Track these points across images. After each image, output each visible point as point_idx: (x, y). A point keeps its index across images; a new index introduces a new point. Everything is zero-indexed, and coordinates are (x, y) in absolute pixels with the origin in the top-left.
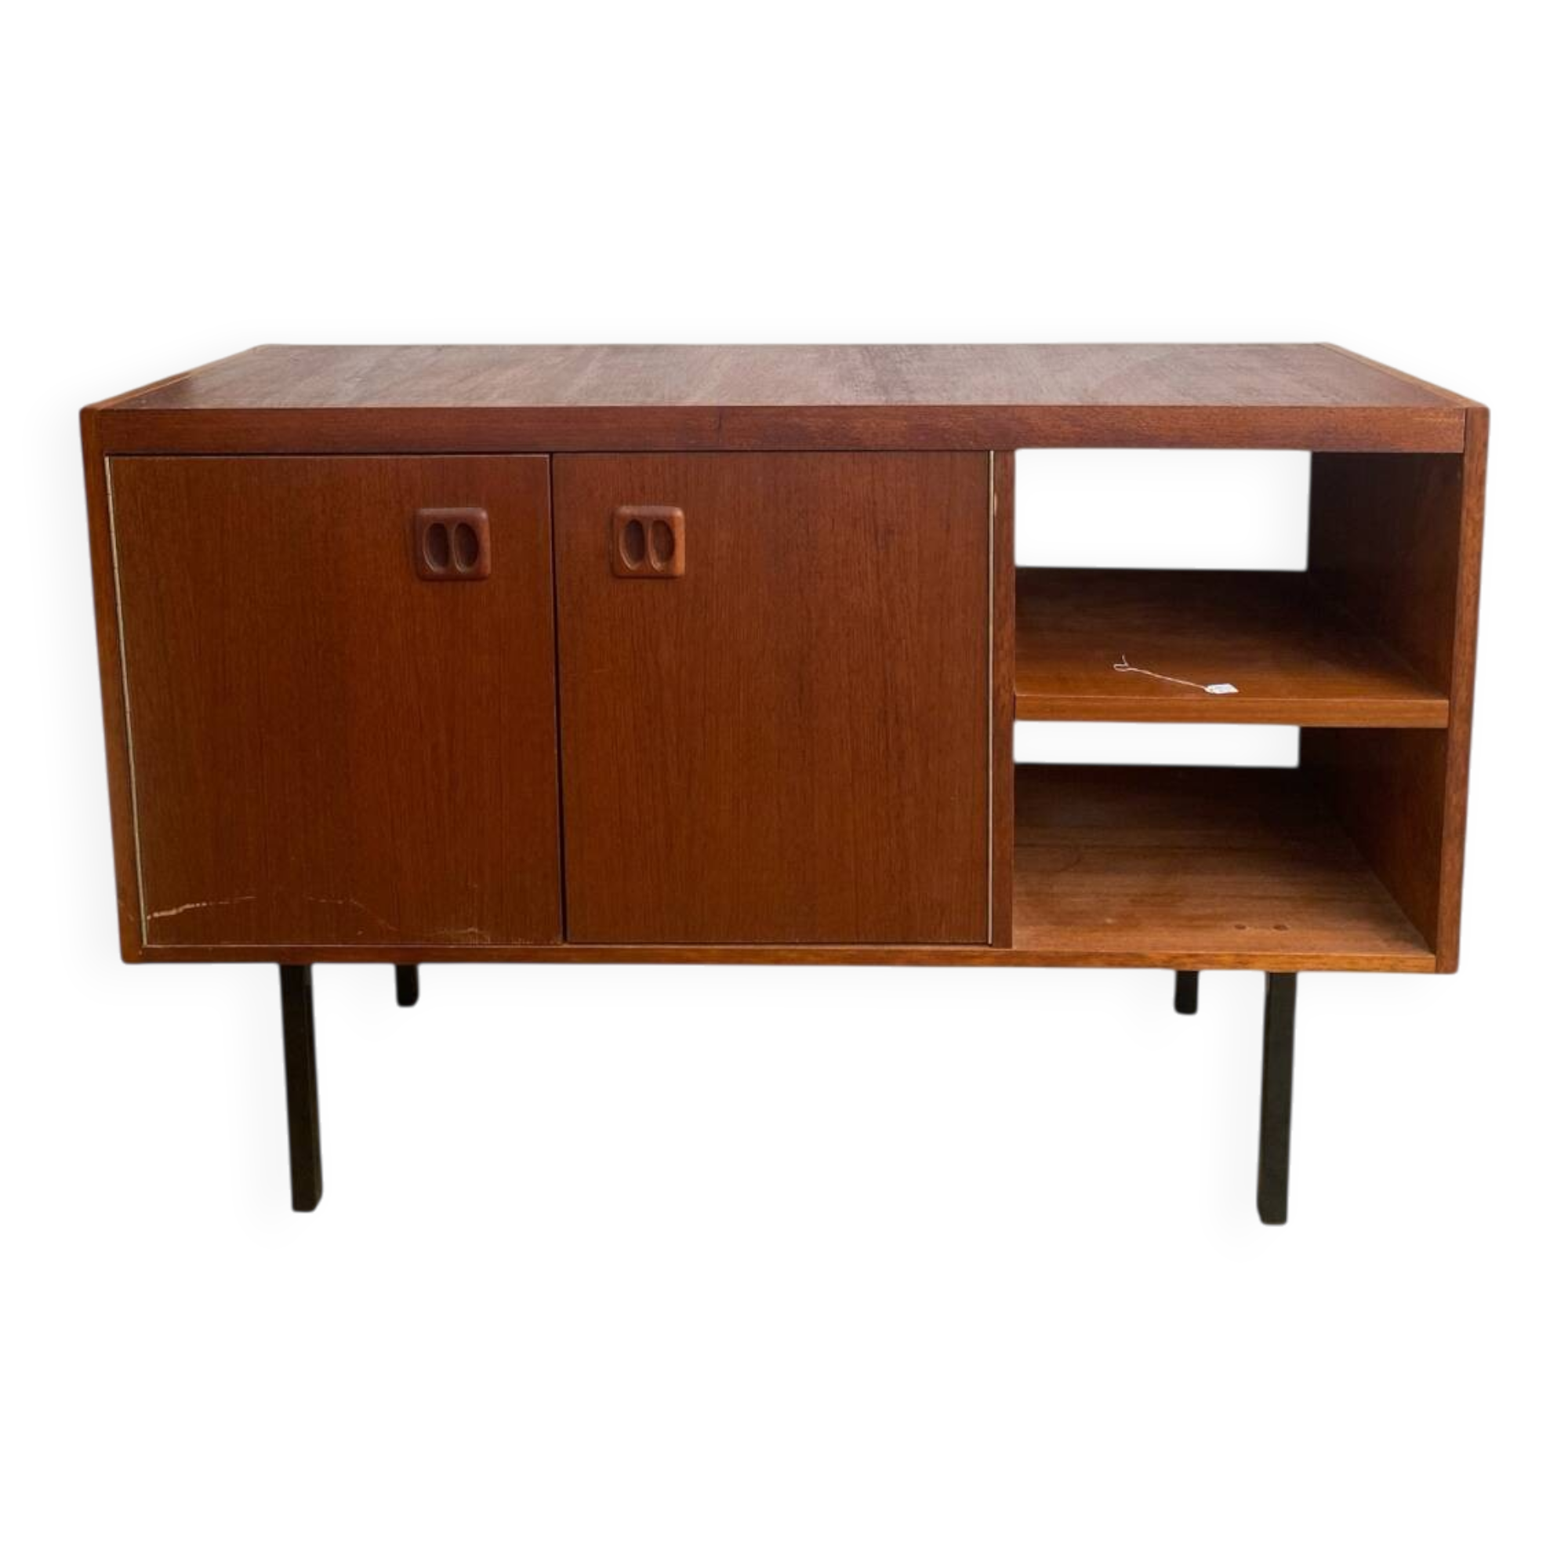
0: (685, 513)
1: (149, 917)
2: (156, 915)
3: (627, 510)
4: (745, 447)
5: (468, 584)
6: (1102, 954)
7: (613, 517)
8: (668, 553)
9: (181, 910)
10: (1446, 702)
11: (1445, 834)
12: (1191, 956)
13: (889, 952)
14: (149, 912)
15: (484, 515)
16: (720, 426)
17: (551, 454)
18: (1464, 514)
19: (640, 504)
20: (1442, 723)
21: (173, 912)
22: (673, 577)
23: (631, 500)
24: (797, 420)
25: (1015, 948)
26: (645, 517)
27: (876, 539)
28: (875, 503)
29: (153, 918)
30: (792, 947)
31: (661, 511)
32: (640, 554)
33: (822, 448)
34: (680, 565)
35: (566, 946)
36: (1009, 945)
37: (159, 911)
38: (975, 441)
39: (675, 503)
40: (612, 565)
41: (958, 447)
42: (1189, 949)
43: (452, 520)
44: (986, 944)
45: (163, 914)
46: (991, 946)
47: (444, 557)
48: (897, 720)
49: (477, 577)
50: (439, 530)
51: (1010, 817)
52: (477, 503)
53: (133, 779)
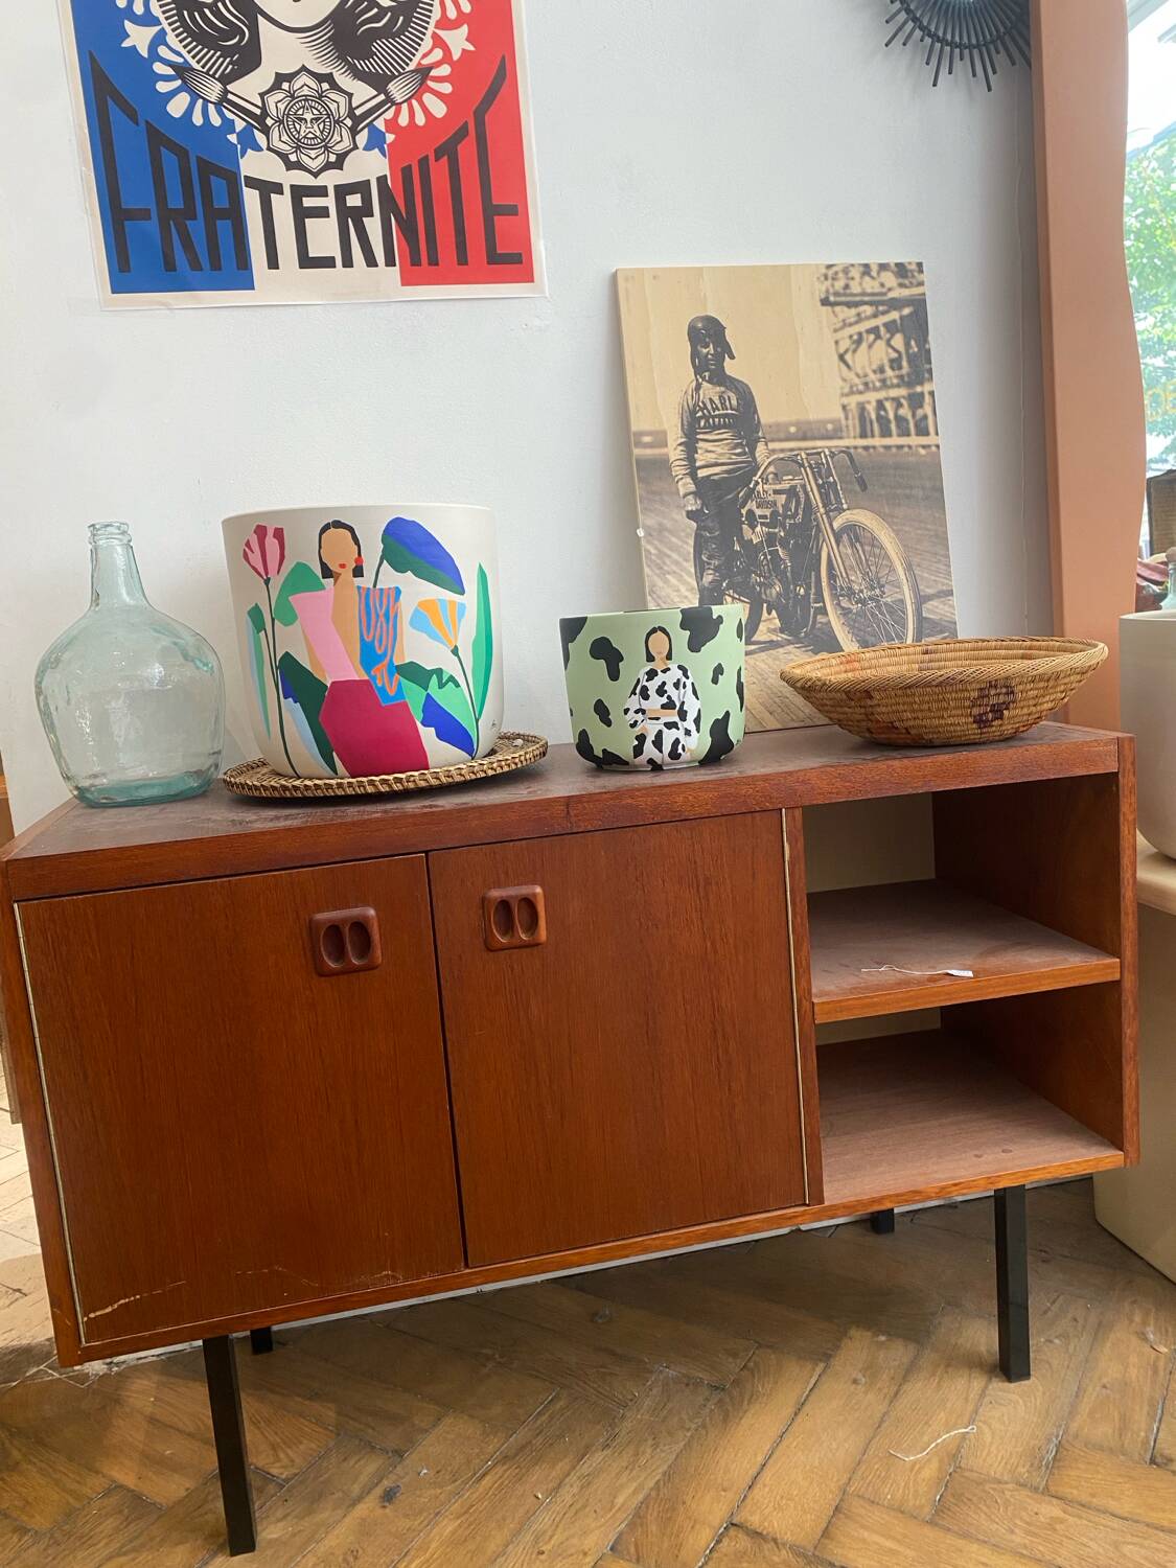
0: (544, 890)
1: (86, 1319)
2: (92, 1315)
3: (496, 894)
4: (590, 828)
5: (361, 974)
6: (890, 1196)
7: (484, 900)
8: (532, 924)
9: (116, 1306)
10: (1118, 960)
11: (1124, 1060)
12: (955, 1185)
13: (731, 1225)
14: (85, 1314)
15: (372, 912)
16: (568, 813)
17: (426, 852)
18: (1122, 818)
19: (505, 887)
20: (1117, 977)
21: (109, 1309)
22: (538, 945)
23: (498, 885)
24: (629, 801)
25: (826, 1204)
26: (512, 897)
27: (698, 890)
28: (695, 862)
29: (89, 1318)
30: (654, 1236)
31: (524, 890)
32: (508, 927)
33: (652, 822)
34: (543, 933)
35: (468, 1271)
36: (821, 1201)
37: (94, 1312)
38: (771, 803)
39: (534, 883)
40: (485, 942)
41: (758, 809)
42: (953, 1179)
43: (344, 921)
44: (805, 1205)
45: (98, 1313)
46: (808, 1205)
47: (339, 953)
48: (724, 1036)
49: (370, 968)
50: (334, 930)
51: (815, 1100)
52: (366, 904)
53: (62, 1196)
